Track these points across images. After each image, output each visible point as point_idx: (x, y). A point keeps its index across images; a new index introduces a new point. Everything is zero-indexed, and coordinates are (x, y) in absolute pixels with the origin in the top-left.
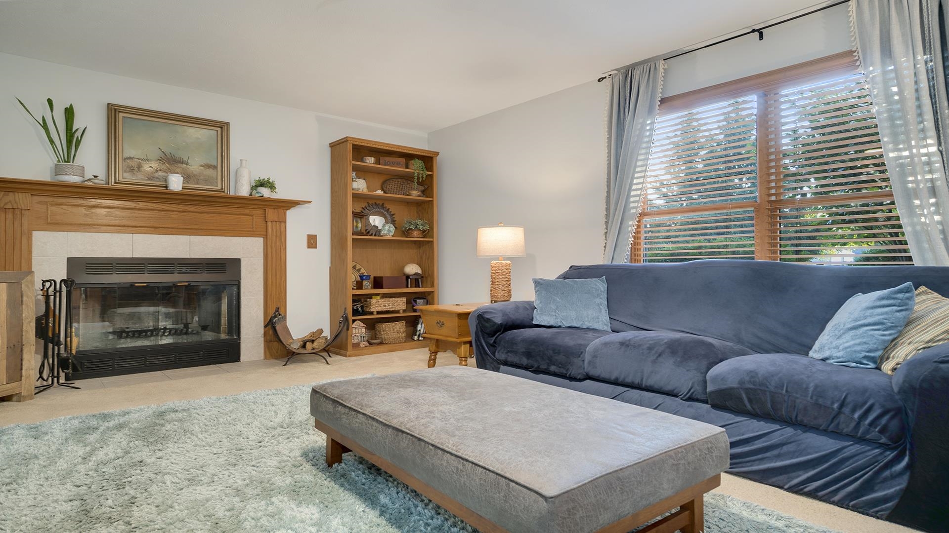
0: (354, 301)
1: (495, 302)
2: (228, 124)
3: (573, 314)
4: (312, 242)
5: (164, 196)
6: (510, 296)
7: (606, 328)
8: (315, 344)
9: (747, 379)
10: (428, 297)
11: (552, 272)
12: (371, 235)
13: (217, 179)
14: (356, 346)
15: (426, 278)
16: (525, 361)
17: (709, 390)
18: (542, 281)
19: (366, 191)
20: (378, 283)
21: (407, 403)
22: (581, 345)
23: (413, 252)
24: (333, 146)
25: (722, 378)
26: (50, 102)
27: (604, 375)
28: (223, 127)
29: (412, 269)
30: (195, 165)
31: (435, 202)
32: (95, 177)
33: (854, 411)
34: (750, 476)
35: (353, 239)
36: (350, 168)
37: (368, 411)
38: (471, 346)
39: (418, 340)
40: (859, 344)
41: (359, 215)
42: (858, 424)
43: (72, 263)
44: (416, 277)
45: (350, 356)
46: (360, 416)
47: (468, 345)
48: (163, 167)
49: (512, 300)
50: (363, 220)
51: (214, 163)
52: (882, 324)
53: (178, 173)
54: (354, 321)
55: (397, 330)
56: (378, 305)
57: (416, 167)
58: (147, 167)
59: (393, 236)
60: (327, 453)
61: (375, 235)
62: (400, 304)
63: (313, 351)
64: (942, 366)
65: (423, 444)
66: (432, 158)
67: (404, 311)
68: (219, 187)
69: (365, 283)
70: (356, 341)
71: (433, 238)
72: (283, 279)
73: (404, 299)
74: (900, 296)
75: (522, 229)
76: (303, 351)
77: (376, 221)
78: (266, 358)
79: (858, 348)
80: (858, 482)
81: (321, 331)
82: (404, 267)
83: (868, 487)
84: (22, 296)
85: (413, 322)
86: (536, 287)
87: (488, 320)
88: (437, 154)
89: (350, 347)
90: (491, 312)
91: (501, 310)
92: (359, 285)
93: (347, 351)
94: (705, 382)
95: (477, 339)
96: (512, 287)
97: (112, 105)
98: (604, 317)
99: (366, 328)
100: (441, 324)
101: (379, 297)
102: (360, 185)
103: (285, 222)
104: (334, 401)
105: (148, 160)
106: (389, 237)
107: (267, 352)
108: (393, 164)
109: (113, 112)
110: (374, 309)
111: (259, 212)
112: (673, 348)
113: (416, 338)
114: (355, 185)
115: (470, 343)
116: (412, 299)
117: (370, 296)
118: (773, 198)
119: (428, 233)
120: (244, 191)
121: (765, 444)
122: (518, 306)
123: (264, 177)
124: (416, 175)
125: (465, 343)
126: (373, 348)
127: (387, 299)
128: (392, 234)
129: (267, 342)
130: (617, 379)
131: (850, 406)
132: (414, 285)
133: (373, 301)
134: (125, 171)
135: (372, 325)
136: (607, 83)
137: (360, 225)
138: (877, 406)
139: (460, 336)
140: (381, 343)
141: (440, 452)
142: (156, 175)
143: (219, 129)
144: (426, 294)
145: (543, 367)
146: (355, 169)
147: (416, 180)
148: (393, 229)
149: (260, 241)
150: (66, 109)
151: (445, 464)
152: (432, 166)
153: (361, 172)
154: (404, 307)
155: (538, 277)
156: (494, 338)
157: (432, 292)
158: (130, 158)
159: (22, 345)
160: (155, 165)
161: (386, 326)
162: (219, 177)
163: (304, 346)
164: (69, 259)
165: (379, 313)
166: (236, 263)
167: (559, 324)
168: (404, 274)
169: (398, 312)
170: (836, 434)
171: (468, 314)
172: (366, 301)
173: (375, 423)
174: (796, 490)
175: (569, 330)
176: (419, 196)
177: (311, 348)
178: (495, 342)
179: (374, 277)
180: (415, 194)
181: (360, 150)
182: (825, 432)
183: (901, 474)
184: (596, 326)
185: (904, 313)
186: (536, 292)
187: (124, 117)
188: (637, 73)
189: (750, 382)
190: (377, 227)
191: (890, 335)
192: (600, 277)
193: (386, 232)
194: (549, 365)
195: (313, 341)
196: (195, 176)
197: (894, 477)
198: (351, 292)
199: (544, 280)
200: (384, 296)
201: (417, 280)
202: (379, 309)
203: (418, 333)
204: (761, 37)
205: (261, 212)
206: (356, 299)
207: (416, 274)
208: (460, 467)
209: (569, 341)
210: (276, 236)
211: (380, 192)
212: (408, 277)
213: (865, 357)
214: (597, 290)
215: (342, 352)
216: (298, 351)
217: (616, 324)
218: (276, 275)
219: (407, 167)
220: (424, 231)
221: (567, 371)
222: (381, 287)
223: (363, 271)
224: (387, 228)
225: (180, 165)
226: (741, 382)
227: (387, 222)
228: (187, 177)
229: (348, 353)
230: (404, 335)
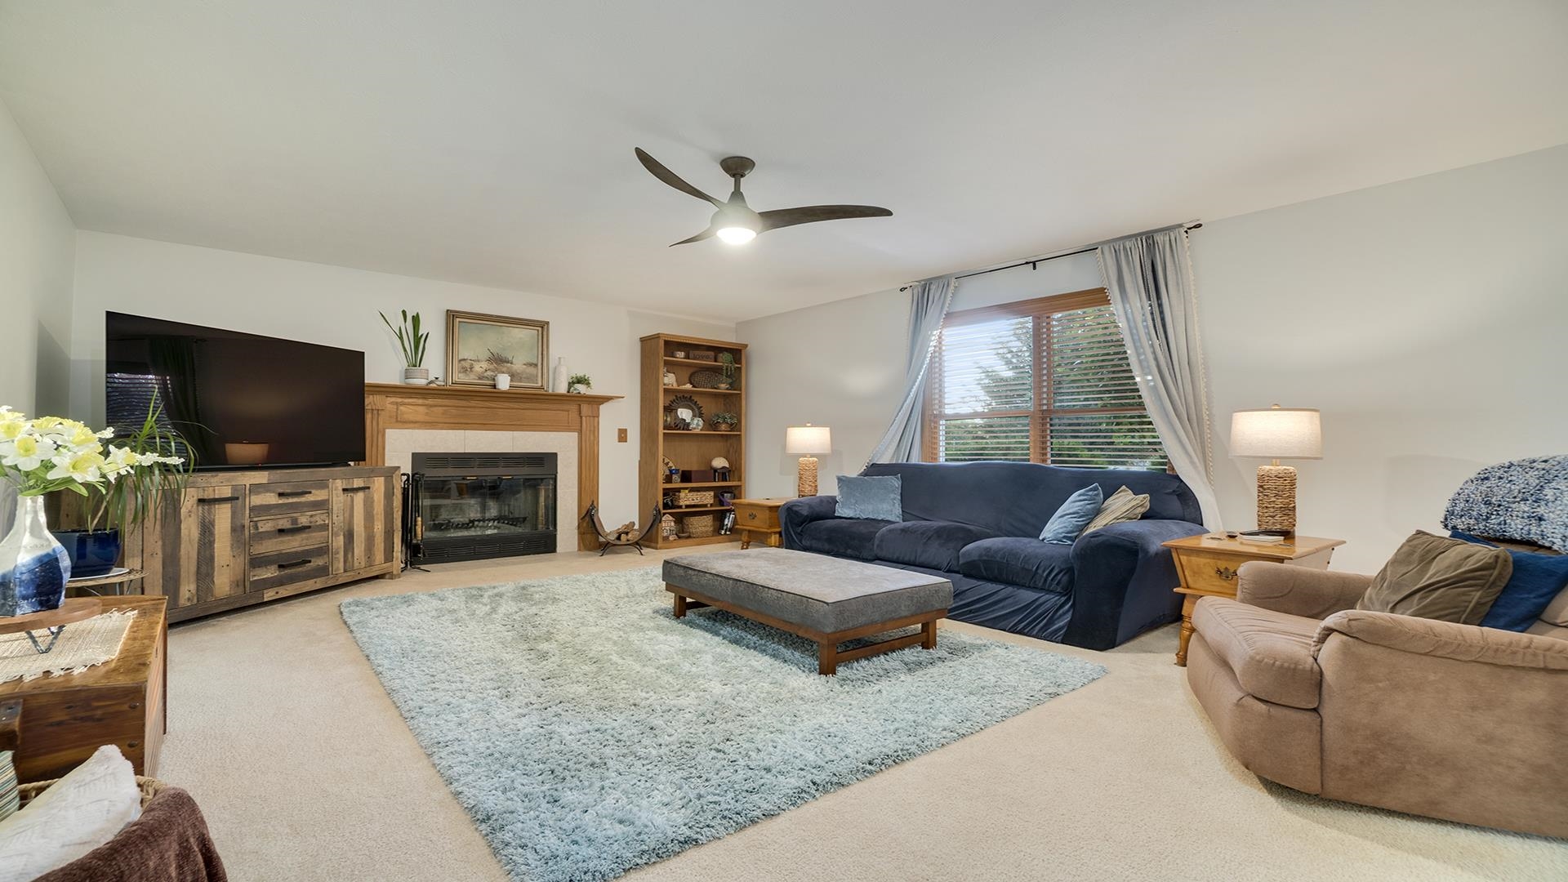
0: (664, 495)
1: (803, 496)
2: (548, 323)
3: (870, 508)
4: (623, 436)
5: (491, 394)
6: (816, 491)
7: (898, 519)
8: (630, 535)
9: (984, 553)
10: (736, 492)
11: (854, 471)
12: (679, 429)
13: (537, 376)
14: (666, 539)
15: (734, 471)
16: (827, 546)
17: (960, 563)
18: (844, 478)
19: (675, 386)
20: (686, 477)
21: (740, 566)
22: (872, 532)
23: (719, 445)
24: (643, 340)
25: (968, 553)
26: (404, 313)
27: (889, 556)
28: (543, 326)
29: (719, 463)
30: (518, 366)
31: (743, 396)
32: (437, 378)
33: (1044, 571)
34: (986, 624)
35: (664, 434)
36: (662, 364)
37: (713, 572)
38: (781, 536)
39: (725, 534)
40: (1061, 528)
41: (669, 409)
42: (1046, 580)
43: (417, 458)
44: (724, 471)
45: (660, 548)
46: (707, 575)
47: (778, 535)
48: (491, 367)
49: (818, 495)
50: (673, 414)
51: (535, 362)
52: (1078, 513)
53: (503, 373)
54: (664, 514)
55: (702, 524)
56: (686, 498)
57: (724, 360)
58: (478, 368)
59: (701, 430)
60: (674, 608)
61: (683, 430)
62: (708, 498)
63: (628, 543)
64: (1092, 539)
65: (755, 586)
66: (740, 350)
67: (711, 505)
68: (540, 384)
69: (674, 476)
70: (665, 534)
71: (740, 431)
72: (596, 471)
73: (712, 493)
74: (1090, 493)
75: (828, 429)
76: (618, 542)
77: (684, 414)
78: (579, 550)
79: (1061, 531)
80: (1045, 620)
81: (633, 524)
82: (711, 461)
83: (1051, 622)
84: (393, 489)
85: (720, 516)
86: (839, 483)
87: (796, 513)
88: (746, 346)
89: (660, 540)
90: (799, 506)
91: (808, 504)
92: (668, 479)
93: (657, 543)
94: (958, 557)
95: (787, 529)
96: (819, 483)
97: (451, 311)
98: (898, 510)
99: (675, 522)
100: (753, 516)
101: (687, 491)
102: (670, 380)
103: (598, 417)
104: (685, 567)
105: (479, 361)
106: (697, 431)
107: (582, 545)
108: (702, 358)
109: (452, 316)
110: (682, 503)
111: (574, 407)
112: (940, 533)
113: (723, 532)
114: (666, 380)
115: (780, 533)
116: (720, 493)
117: (679, 490)
118: (1045, 408)
119: (736, 426)
120: (562, 389)
121: (997, 599)
122: (822, 500)
123: (580, 374)
124: (724, 368)
125: (775, 533)
126: (681, 541)
127: (695, 493)
128: (700, 428)
129: (582, 533)
130: (898, 558)
131: (1042, 568)
132: (721, 479)
133: (682, 494)
134: (459, 372)
135: (680, 519)
136: (908, 292)
137: (669, 419)
138: (1056, 568)
139: (771, 527)
140: (689, 537)
141: (767, 589)
142: (485, 374)
143: (540, 329)
144: (733, 489)
145: (842, 551)
146: (666, 363)
147: (724, 373)
148: (701, 423)
149: (575, 435)
150: (413, 316)
151: (769, 595)
152: (740, 359)
153: (671, 366)
154: (712, 502)
155: (840, 475)
156: (800, 528)
157: (741, 486)
158: (464, 360)
159: (394, 531)
160: (485, 365)
161: (694, 520)
162: (540, 375)
163: (619, 538)
164: (413, 454)
165: (687, 506)
166: (552, 458)
167: (858, 516)
168: (712, 468)
169: (706, 506)
170: (1034, 588)
171: (779, 507)
172: (675, 495)
173: (719, 579)
174: (1013, 631)
175: (866, 521)
176: (727, 389)
177: (625, 540)
178: (802, 531)
179: (683, 471)
180: (723, 387)
181: (672, 345)
182: (1029, 588)
183: (1068, 611)
184: (890, 518)
185: (1092, 505)
186: (839, 488)
187: (460, 322)
188: (933, 287)
189: (985, 555)
190: (685, 420)
191: (1083, 521)
192: (895, 475)
193: (694, 426)
194: (846, 550)
195: (627, 533)
196: (519, 374)
197: (1064, 614)
198: (661, 486)
199: (846, 477)
200: (692, 490)
201: (724, 474)
202: (688, 503)
203: (725, 528)
204: (1035, 268)
205: (576, 407)
206: (666, 492)
207: (724, 468)
208: (780, 596)
209: (863, 529)
210: (590, 431)
211: (688, 386)
212: (715, 470)
213: (1064, 537)
214: (892, 486)
215: (653, 545)
216: (614, 543)
217: (906, 515)
218: (590, 470)
219: (716, 361)
220: (732, 424)
221: (860, 553)
222: (690, 481)
223: (671, 464)
224: (695, 422)
225: (505, 364)
226: (980, 556)
227: (694, 416)
228: (513, 376)
229: (659, 546)
230: (712, 529)
